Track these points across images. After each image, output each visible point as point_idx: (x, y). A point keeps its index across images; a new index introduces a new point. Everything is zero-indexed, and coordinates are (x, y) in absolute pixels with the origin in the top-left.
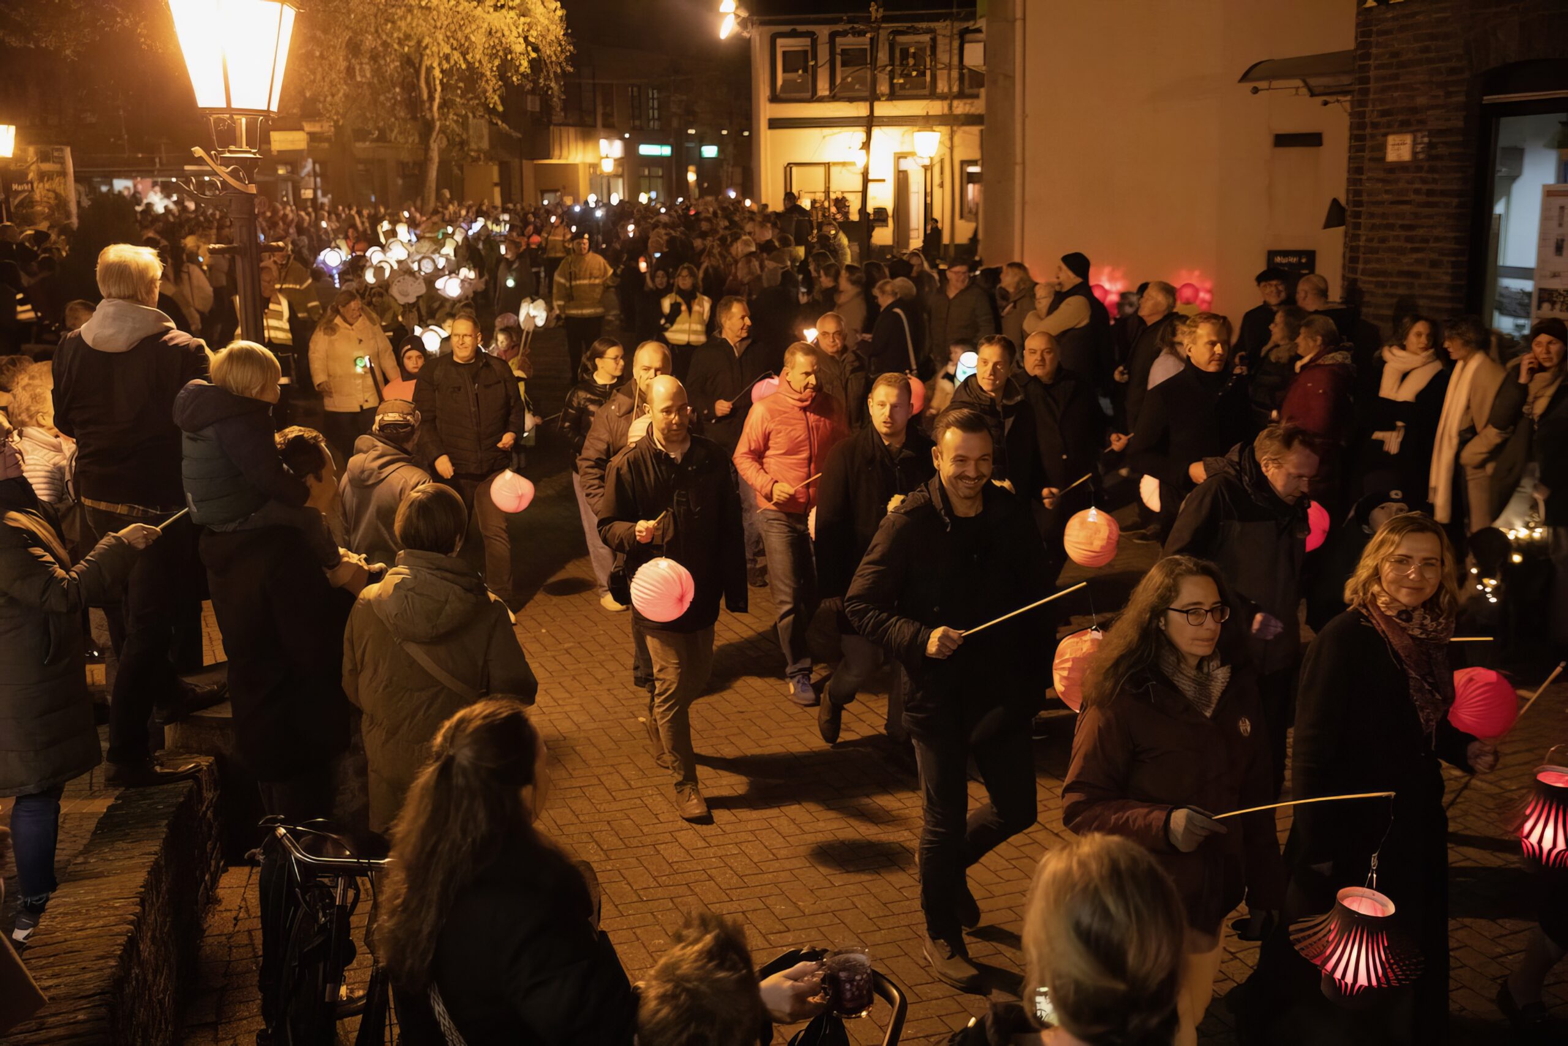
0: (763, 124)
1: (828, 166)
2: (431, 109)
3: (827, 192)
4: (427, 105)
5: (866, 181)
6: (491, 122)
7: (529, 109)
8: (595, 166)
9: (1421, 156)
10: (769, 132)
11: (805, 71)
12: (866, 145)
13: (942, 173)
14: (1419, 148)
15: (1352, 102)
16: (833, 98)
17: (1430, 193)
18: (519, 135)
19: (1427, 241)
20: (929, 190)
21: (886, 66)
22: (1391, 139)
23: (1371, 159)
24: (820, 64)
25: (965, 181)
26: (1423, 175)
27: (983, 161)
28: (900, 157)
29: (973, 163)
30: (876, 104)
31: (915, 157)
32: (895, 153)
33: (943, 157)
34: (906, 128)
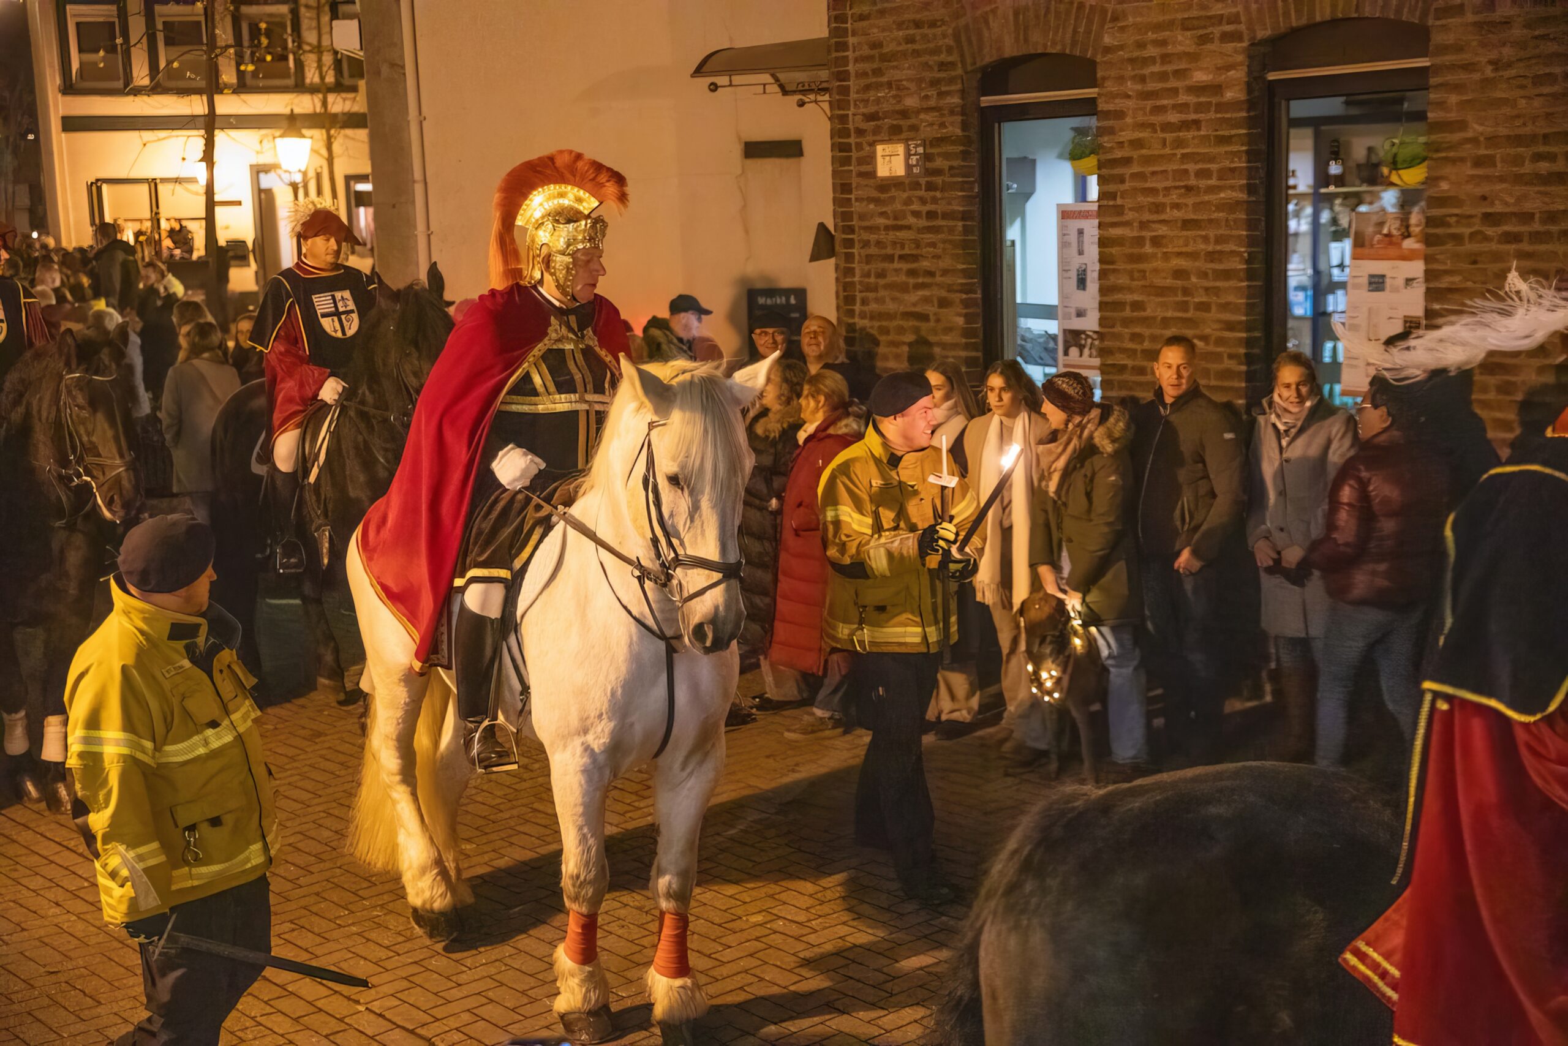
0: (55, 125)
1: (153, 184)
3: (156, 220)
5: (211, 204)
9: (916, 170)
10: (63, 135)
11: (112, 49)
12: (208, 157)
13: (319, 189)
14: (913, 160)
15: (830, 102)
16: (156, 89)
17: (931, 215)
19: (931, 274)
21: (228, 47)
22: (880, 149)
23: (861, 174)
24: (132, 42)
25: (353, 202)
26: (921, 193)
28: (258, 170)
29: (363, 178)
30: (217, 98)
31: (279, 171)
32: (251, 166)
33: (319, 170)
34: (263, 132)
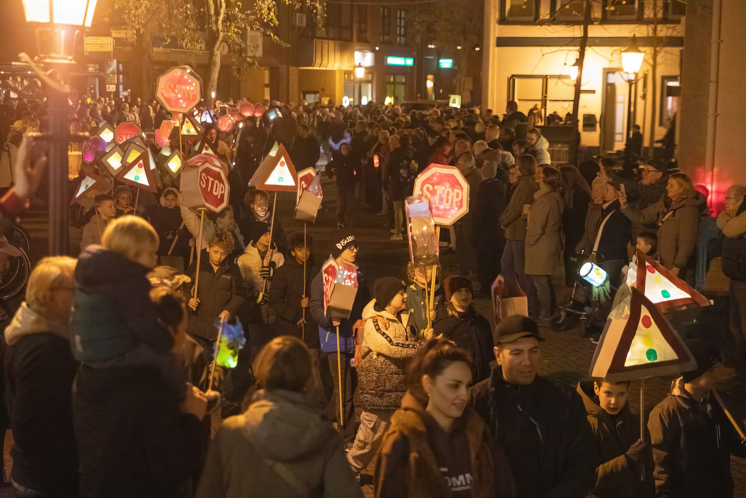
0: (492, 42)
1: (545, 78)
2: (216, 22)
3: (544, 100)
4: (214, 19)
5: (578, 91)
6: (265, 35)
7: (298, 23)
8: (349, 73)
10: (496, 48)
12: (579, 62)
13: (645, 86)
16: (553, 21)
18: (288, 46)
20: (633, 100)
25: (665, 93)
27: (682, 77)
28: (608, 72)
29: (673, 78)
30: (590, 27)
31: (622, 73)
32: (604, 69)
33: (646, 73)
34: (614, 48)
